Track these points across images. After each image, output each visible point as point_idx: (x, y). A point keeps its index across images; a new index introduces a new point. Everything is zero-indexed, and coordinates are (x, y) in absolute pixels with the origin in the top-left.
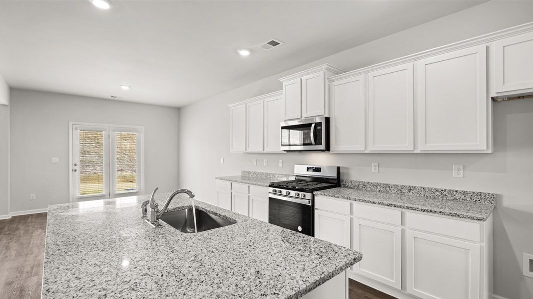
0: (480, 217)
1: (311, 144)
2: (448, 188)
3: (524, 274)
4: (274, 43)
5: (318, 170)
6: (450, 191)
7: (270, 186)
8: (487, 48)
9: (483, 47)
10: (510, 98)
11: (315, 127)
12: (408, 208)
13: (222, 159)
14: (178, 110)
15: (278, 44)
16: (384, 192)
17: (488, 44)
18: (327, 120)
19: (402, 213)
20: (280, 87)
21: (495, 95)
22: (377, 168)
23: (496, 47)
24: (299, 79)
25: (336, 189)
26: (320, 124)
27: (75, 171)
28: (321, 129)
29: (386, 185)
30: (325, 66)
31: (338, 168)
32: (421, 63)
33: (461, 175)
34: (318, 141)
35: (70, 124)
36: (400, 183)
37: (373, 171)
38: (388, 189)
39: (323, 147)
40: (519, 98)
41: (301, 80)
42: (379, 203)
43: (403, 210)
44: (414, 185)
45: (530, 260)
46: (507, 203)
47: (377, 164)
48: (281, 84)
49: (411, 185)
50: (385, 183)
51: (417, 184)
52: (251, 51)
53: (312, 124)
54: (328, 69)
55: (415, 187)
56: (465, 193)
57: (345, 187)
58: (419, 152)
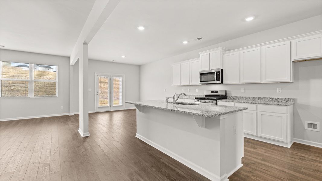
0: (286, 104)
1: (215, 81)
2: (275, 97)
3: (306, 129)
4: (199, 39)
5: (216, 92)
6: (276, 98)
7: (195, 99)
8: (291, 42)
9: (289, 42)
10: (300, 61)
11: (217, 74)
12: (259, 104)
13: (165, 89)
14: (139, 67)
15: (201, 39)
16: (247, 100)
17: (291, 41)
18: (222, 70)
19: (256, 106)
20: (199, 56)
21: (294, 60)
22: (244, 90)
23: (294, 42)
24: (208, 53)
25: (225, 100)
26: (219, 72)
27: (97, 95)
28: (219, 74)
29: (248, 97)
30: (221, 48)
31: (226, 91)
32: (264, 47)
33: (281, 92)
34: (218, 79)
35: (95, 74)
36: (254, 96)
37: (242, 91)
38: (249, 99)
39: (220, 82)
40: (304, 61)
41: (209, 53)
42: (246, 103)
43: (257, 104)
44: (260, 97)
45: (308, 123)
46: (299, 102)
47: (244, 89)
48: (200, 55)
49: (259, 97)
50: (248, 96)
51: (262, 96)
52: (188, 41)
53: (215, 72)
54: (222, 49)
55: (261, 98)
56: (282, 99)
57: (229, 99)
58: (263, 82)
